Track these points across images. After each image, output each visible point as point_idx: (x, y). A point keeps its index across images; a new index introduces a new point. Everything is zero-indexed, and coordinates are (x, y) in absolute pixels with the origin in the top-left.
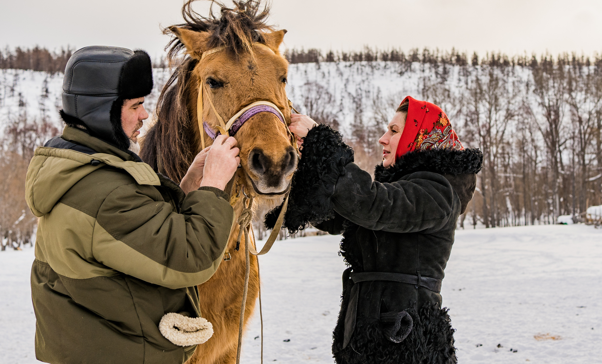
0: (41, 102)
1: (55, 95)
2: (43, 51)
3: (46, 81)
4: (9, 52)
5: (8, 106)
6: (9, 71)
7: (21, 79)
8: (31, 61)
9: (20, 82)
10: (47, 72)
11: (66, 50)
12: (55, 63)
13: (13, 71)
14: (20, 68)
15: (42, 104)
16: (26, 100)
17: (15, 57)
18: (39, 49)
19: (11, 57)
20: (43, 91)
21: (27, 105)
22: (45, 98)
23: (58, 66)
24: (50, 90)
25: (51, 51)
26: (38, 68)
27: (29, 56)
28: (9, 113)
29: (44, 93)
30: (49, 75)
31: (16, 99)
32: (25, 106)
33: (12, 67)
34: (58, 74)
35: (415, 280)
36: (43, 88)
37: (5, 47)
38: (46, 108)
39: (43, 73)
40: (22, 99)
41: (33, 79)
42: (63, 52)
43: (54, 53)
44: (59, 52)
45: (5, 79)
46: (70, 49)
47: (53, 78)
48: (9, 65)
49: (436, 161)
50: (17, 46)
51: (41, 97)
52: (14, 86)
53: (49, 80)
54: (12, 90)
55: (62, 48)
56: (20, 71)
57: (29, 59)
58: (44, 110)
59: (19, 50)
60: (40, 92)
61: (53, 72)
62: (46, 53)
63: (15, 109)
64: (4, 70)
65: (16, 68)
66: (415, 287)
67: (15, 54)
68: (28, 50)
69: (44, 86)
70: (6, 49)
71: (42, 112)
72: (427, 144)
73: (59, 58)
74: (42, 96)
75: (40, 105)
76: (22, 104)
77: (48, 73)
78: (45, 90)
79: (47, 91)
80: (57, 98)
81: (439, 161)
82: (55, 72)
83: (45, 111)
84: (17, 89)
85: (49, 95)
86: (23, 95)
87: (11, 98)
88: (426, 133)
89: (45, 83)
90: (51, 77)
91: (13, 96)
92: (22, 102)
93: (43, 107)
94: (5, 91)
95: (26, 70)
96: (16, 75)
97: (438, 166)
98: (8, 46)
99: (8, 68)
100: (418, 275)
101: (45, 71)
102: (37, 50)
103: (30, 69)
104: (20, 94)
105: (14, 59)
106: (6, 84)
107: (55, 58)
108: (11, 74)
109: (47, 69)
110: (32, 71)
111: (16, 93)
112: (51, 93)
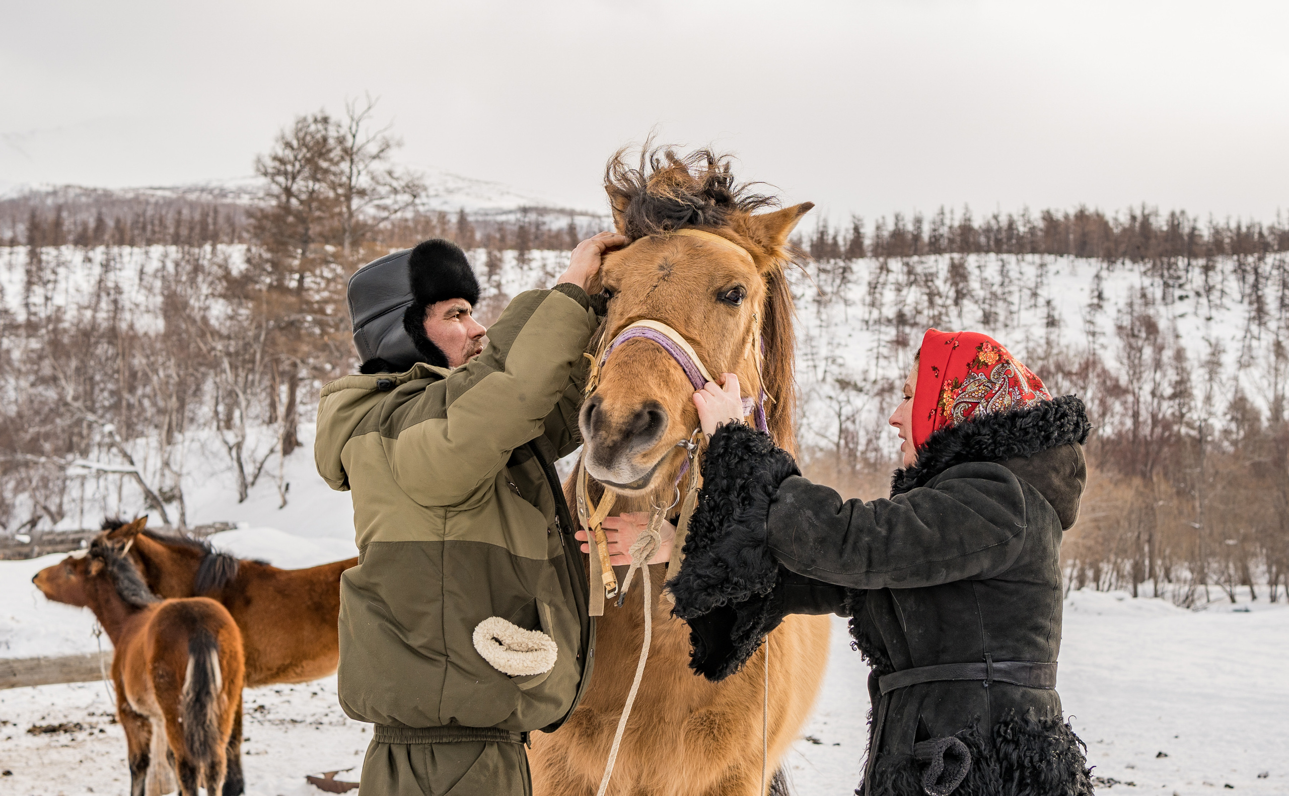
0: (1088, 318)
1: (1116, 304)
2: (1095, 217)
3: (1098, 277)
4: (1029, 222)
5: (1025, 326)
6: (1029, 257)
7: (1050, 274)
8: (1071, 237)
9: (1050, 278)
10: (1100, 259)
11: (1138, 213)
12: (1117, 241)
13: (1036, 258)
14: (1050, 253)
15: (1091, 322)
16: (1060, 314)
17: (1041, 230)
18: (1087, 213)
19: (1033, 230)
20: (1092, 298)
21: (1062, 324)
22: (1095, 310)
23: (1122, 248)
24: (1106, 294)
25: (1109, 216)
26: (1083, 250)
27: (1067, 228)
28: (1028, 339)
29: (1095, 301)
30: (1105, 265)
31: (1042, 311)
32: (1059, 327)
33: (1034, 251)
34: (1123, 264)
35: (982, 670)
36: (1092, 291)
37: (1021, 212)
38: (1097, 330)
39: (1093, 261)
40: (1052, 313)
41: (1073, 273)
42: (1134, 218)
43: (1116, 219)
44: (1124, 219)
45: (1021, 273)
46: (1146, 212)
47: (1113, 271)
48: (1029, 247)
49: (980, 441)
50: (1045, 208)
51: (1088, 309)
52: (1037, 287)
53: (1104, 274)
54: (1035, 295)
55: (1131, 210)
56: (1049, 258)
57: (1068, 233)
58: (1093, 334)
59: (1048, 217)
60: (1086, 298)
61: (1113, 259)
62: (1100, 219)
63: (1039, 332)
64: (1020, 257)
65: (1041, 253)
66: (983, 685)
67: (1041, 224)
68: (1066, 217)
69: (1095, 287)
70: (1023, 215)
71: (1091, 338)
72: (962, 405)
73: (1125, 230)
74: (1091, 305)
75: (1087, 325)
76: (1052, 322)
77: (1103, 261)
78: (1096, 293)
79: (1100, 296)
80: (1119, 311)
81: (987, 439)
82: (1117, 258)
83: (1097, 336)
84: (1044, 293)
85: (1105, 304)
86: (1054, 303)
87: (1032, 311)
88: (957, 385)
89: (1096, 281)
90: (1108, 269)
91: (1035, 306)
92: (1053, 317)
93: (1092, 328)
94: (1021, 297)
95: (1061, 256)
96: (1042, 265)
97: (986, 448)
98: (1026, 209)
99: (1027, 253)
100: (985, 662)
101: (1098, 257)
102: (1081, 216)
103: (1069, 253)
104: (1048, 303)
105: (1040, 234)
106: (1022, 283)
107: (1116, 231)
108: (1033, 263)
109: (1101, 253)
110: (1072, 257)
111: (1041, 301)
112: (1108, 300)
